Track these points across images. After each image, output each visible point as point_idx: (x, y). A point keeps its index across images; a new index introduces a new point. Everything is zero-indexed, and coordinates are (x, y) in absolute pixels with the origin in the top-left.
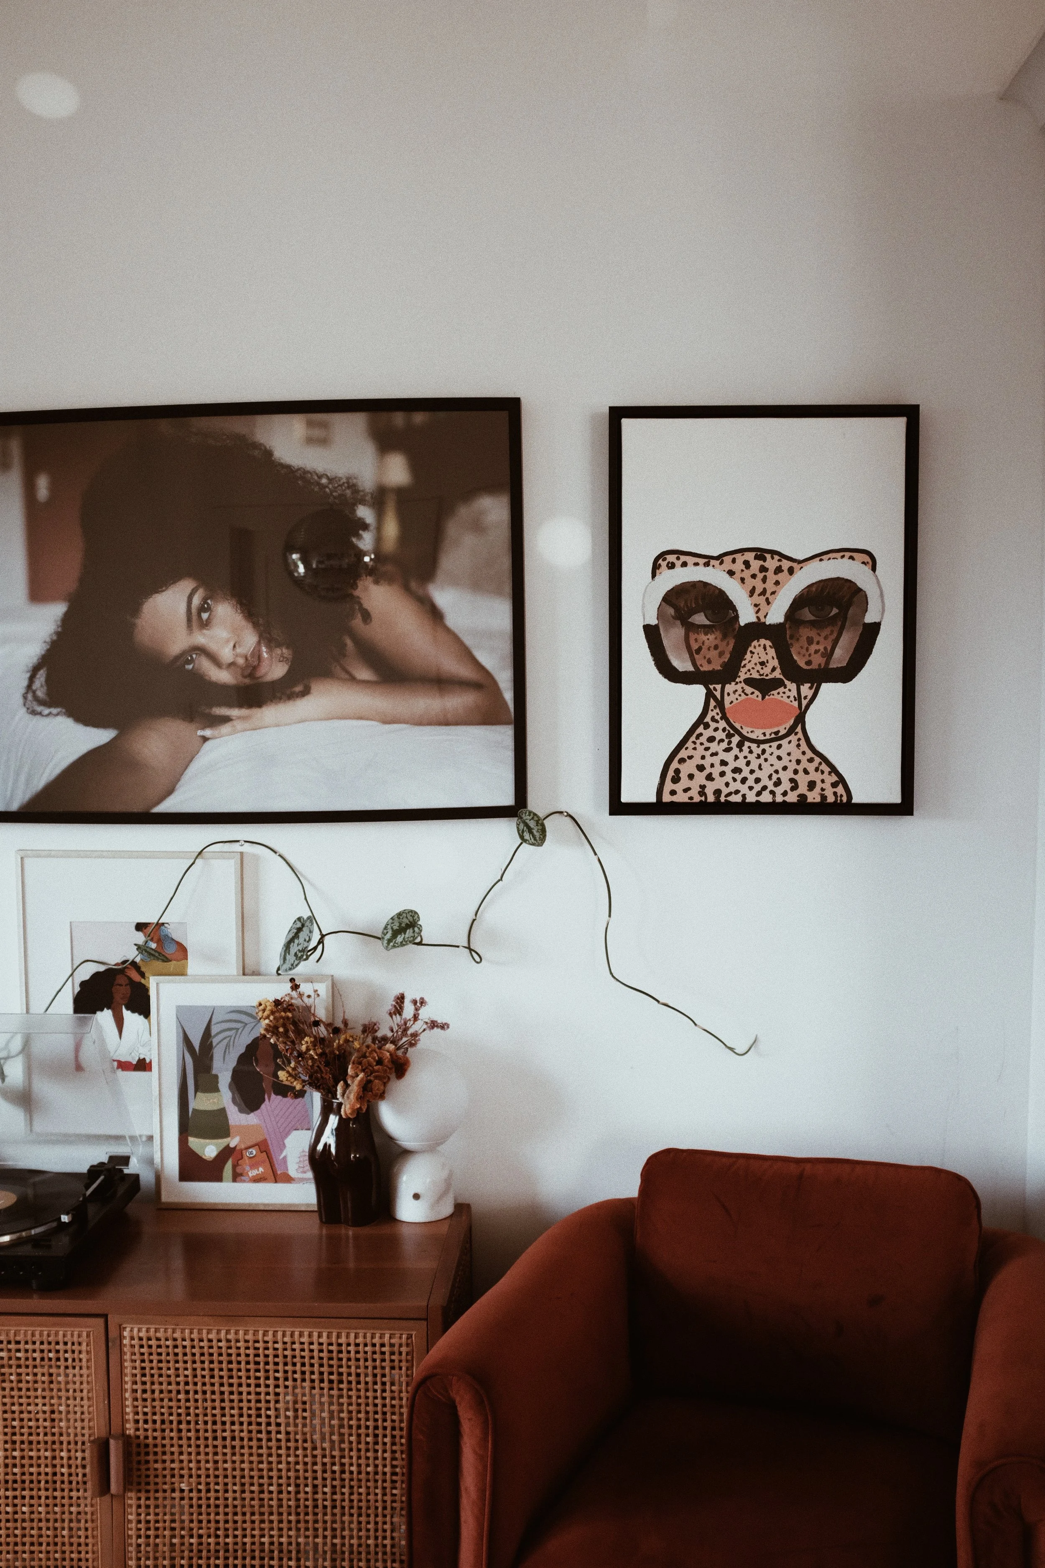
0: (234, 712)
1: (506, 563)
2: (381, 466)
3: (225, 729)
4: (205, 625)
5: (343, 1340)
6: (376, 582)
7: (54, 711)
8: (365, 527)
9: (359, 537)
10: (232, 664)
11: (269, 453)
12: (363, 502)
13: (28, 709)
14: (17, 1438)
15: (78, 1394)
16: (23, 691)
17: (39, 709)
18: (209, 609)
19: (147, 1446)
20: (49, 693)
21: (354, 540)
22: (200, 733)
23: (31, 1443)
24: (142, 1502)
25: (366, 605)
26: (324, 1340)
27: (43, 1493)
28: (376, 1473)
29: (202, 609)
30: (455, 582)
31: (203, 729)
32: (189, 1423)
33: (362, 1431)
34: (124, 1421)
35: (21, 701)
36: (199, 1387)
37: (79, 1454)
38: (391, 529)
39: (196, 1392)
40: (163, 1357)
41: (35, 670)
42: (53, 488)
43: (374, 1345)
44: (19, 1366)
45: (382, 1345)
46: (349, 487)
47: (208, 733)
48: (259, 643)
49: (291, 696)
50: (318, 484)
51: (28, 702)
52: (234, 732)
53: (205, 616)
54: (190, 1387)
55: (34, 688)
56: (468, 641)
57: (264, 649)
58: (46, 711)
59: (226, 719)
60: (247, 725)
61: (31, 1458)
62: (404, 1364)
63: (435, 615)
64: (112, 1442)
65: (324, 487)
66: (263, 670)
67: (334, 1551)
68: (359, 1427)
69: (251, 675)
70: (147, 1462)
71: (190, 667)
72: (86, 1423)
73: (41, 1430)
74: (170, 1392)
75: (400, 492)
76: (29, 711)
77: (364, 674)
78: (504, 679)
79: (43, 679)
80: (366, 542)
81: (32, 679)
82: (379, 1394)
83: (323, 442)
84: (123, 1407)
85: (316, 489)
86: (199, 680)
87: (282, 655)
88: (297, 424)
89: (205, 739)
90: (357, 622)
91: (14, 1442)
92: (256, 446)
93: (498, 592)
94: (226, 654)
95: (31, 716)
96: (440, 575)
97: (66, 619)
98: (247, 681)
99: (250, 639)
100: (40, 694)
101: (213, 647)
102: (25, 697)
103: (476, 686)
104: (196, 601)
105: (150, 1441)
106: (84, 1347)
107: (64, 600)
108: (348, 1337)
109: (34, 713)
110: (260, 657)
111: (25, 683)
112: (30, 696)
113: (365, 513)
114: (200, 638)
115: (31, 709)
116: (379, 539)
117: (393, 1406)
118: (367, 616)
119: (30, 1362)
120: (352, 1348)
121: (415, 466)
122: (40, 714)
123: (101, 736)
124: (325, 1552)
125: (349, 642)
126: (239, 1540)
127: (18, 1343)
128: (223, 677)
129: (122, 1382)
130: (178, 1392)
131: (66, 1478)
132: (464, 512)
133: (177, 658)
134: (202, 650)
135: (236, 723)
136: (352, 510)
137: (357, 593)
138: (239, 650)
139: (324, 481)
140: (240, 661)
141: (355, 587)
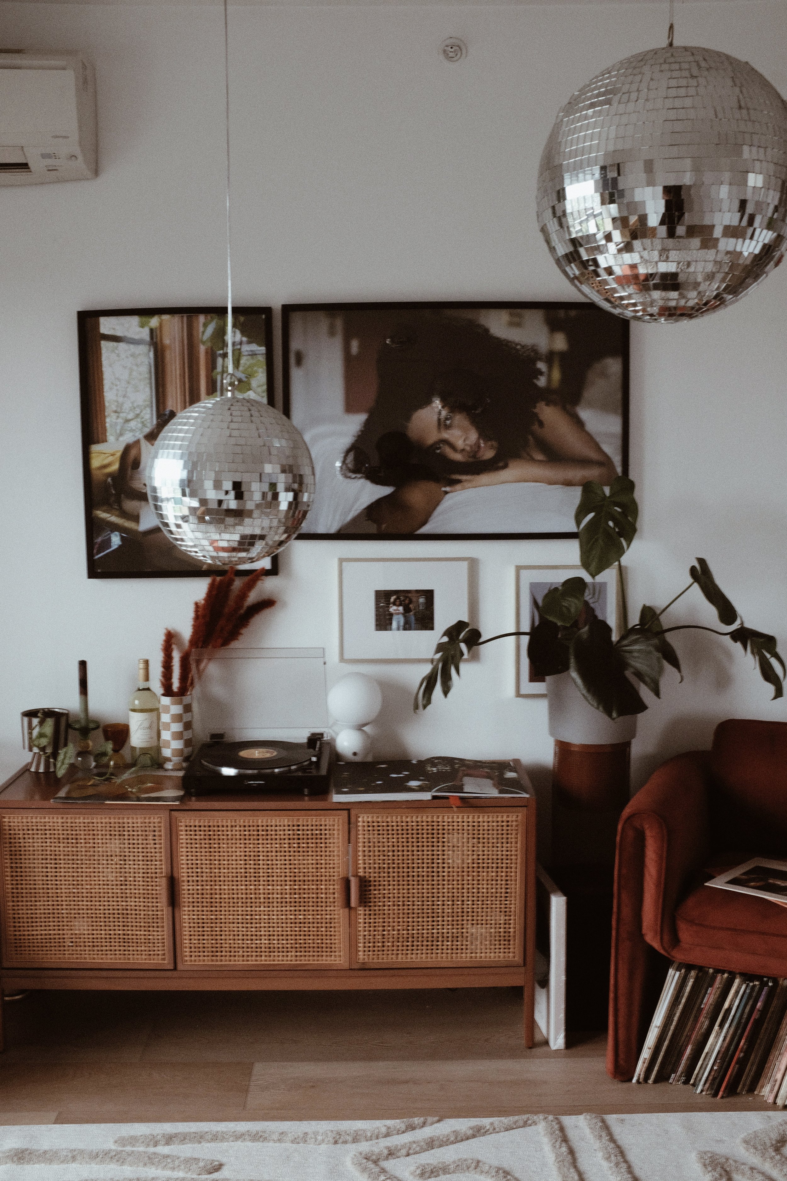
0: (463, 477)
1: (619, 396)
2: (551, 340)
3: (458, 487)
4: (448, 427)
6: (547, 405)
7: (359, 476)
8: (541, 373)
9: (538, 379)
10: (463, 450)
11: (487, 330)
12: (540, 359)
17: (350, 474)
18: (450, 419)
20: (356, 465)
21: (535, 381)
22: (443, 489)
25: (541, 418)
29: (447, 419)
30: (591, 405)
31: (445, 487)
38: (556, 375)
41: (348, 452)
42: (360, 347)
46: (532, 351)
47: (448, 489)
48: (479, 438)
49: (497, 469)
50: (515, 349)
51: (343, 471)
52: (464, 488)
53: (448, 422)
55: (347, 462)
57: (482, 442)
58: (354, 476)
59: (459, 481)
60: (469, 485)
63: (580, 424)
65: (518, 350)
66: (481, 454)
69: (474, 456)
71: (438, 451)
75: (562, 355)
77: (540, 457)
78: (617, 460)
79: (352, 457)
80: (542, 382)
81: (345, 458)
83: (518, 325)
85: (515, 351)
86: (444, 458)
87: (492, 446)
88: (504, 316)
89: (446, 493)
90: (536, 427)
92: (480, 326)
93: (615, 412)
94: (460, 444)
96: (583, 401)
97: (367, 424)
98: (471, 460)
99: (473, 436)
100: (350, 466)
101: (452, 440)
102: (341, 468)
103: (600, 464)
104: (444, 414)
107: (365, 411)
109: (346, 477)
110: (479, 447)
112: (344, 467)
113: (541, 366)
114: (445, 435)
115: (344, 475)
116: (549, 380)
118: (541, 424)
121: (571, 340)
122: (351, 478)
123: (386, 491)
125: (530, 437)
128: (458, 457)
132: (598, 367)
133: (432, 446)
134: (446, 442)
135: (465, 484)
136: (534, 364)
137: (536, 411)
138: (467, 442)
139: (519, 347)
140: (468, 448)
141: (535, 407)
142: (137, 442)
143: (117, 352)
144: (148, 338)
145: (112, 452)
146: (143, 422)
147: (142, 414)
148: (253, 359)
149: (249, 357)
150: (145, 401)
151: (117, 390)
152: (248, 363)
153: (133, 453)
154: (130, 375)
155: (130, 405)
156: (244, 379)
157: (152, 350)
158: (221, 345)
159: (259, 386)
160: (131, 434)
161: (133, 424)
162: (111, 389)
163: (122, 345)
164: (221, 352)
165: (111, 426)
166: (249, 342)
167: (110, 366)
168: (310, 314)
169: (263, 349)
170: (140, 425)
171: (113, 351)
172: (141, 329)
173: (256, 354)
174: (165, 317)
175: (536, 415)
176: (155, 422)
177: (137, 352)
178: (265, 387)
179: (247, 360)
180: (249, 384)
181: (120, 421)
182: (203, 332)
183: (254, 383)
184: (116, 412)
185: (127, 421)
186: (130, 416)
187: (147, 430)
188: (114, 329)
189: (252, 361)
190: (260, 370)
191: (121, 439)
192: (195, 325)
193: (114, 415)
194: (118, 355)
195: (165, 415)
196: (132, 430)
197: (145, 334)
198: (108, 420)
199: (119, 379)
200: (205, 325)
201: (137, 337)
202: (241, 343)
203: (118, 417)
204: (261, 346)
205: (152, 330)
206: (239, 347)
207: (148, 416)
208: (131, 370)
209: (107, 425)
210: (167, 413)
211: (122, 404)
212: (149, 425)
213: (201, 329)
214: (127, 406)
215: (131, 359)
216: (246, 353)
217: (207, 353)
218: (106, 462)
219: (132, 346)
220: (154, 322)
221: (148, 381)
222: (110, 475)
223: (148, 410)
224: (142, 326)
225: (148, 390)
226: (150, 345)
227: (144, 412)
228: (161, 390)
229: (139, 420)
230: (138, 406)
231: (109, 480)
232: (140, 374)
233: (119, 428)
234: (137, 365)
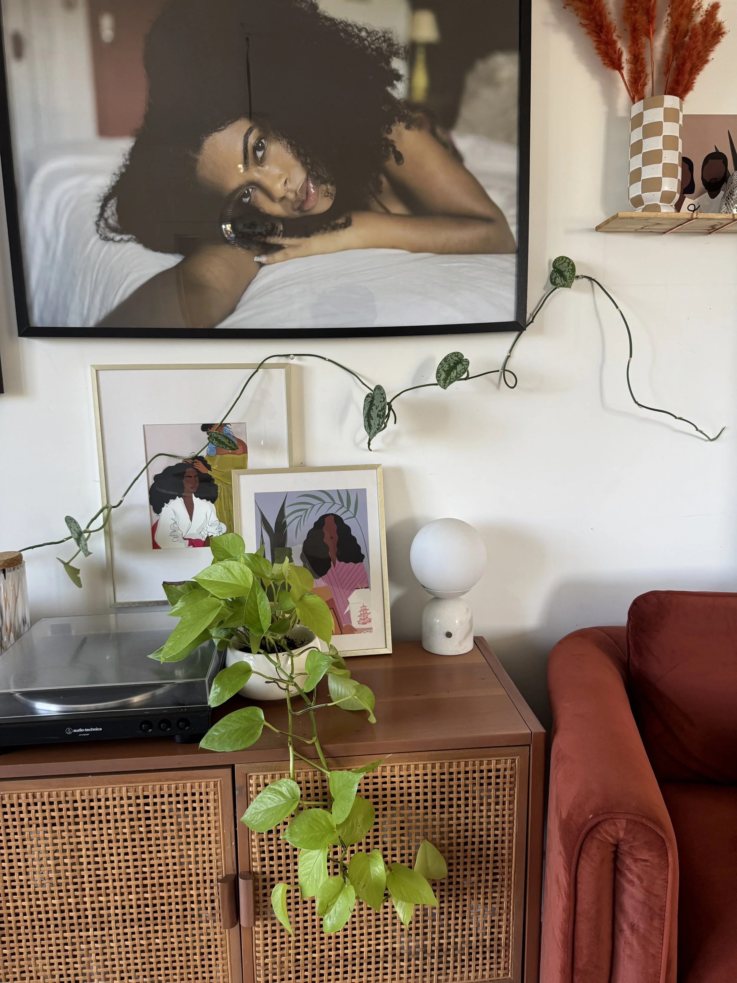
0: (287, 241)
1: (514, 115)
2: (412, 24)
3: (278, 255)
4: (260, 162)
6: (407, 127)
7: (125, 237)
8: (398, 77)
9: (393, 86)
10: (283, 198)
11: (314, 6)
12: (396, 54)
13: (101, 235)
16: (96, 219)
17: (111, 235)
18: (263, 148)
20: (120, 220)
21: (389, 89)
22: (256, 259)
25: (398, 149)
29: (256, 148)
30: (473, 129)
31: (259, 255)
35: (94, 227)
38: (421, 80)
41: (106, 200)
42: (117, 30)
46: (385, 41)
47: (263, 259)
48: (307, 180)
49: (335, 228)
50: (358, 37)
51: (101, 229)
52: (285, 259)
53: (260, 154)
55: (106, 215)
57: (311, 185)
58: (118, 238)
59: (280, 247)
60: (295, 253)
65: (362, 40)
66: (310, 205)
69: (300, 209)
71: (247, 199)
75: (429, 47)
76: (102, 237)
77: (397, 208)
78: (510, 214)
79: (114, 208)
80: (399, 91)
81: (103, 208)
85: (357, 41)
86: (255, 212)
87: (327, 191)
89: (261, 265)
90: (391, 163)
94: (278, 189)
95: (103, 241)
96: (460, 123)
97: (134, 153)
98: (297, 214)
99: (299, 176)
100: (111, 222)
101: (267, 182)
102: (98, 225)
103: (486, 220)
104: (252, 140)
107: (132, 135)
109: (106, 239)
110: (308, 193)
111: (98, 211)
112: (102, 224)
113: (398, 64)
114: (256, 174)
115: (103, 236)
116: (410, 89)
118: (399, 158)
121: (442, 24)
122: (113, 240)
123: (168, 261)
125: (384, 180)
128: (276, 209)
132: (481, 68)
133: (236, 191)
134: (257, 185)
135: (287, 252)
136: (388, 63)
137: (390, 136)
138: (289, 186)
140: (291, 196)
141: (389, 131)
175: (391, 143)
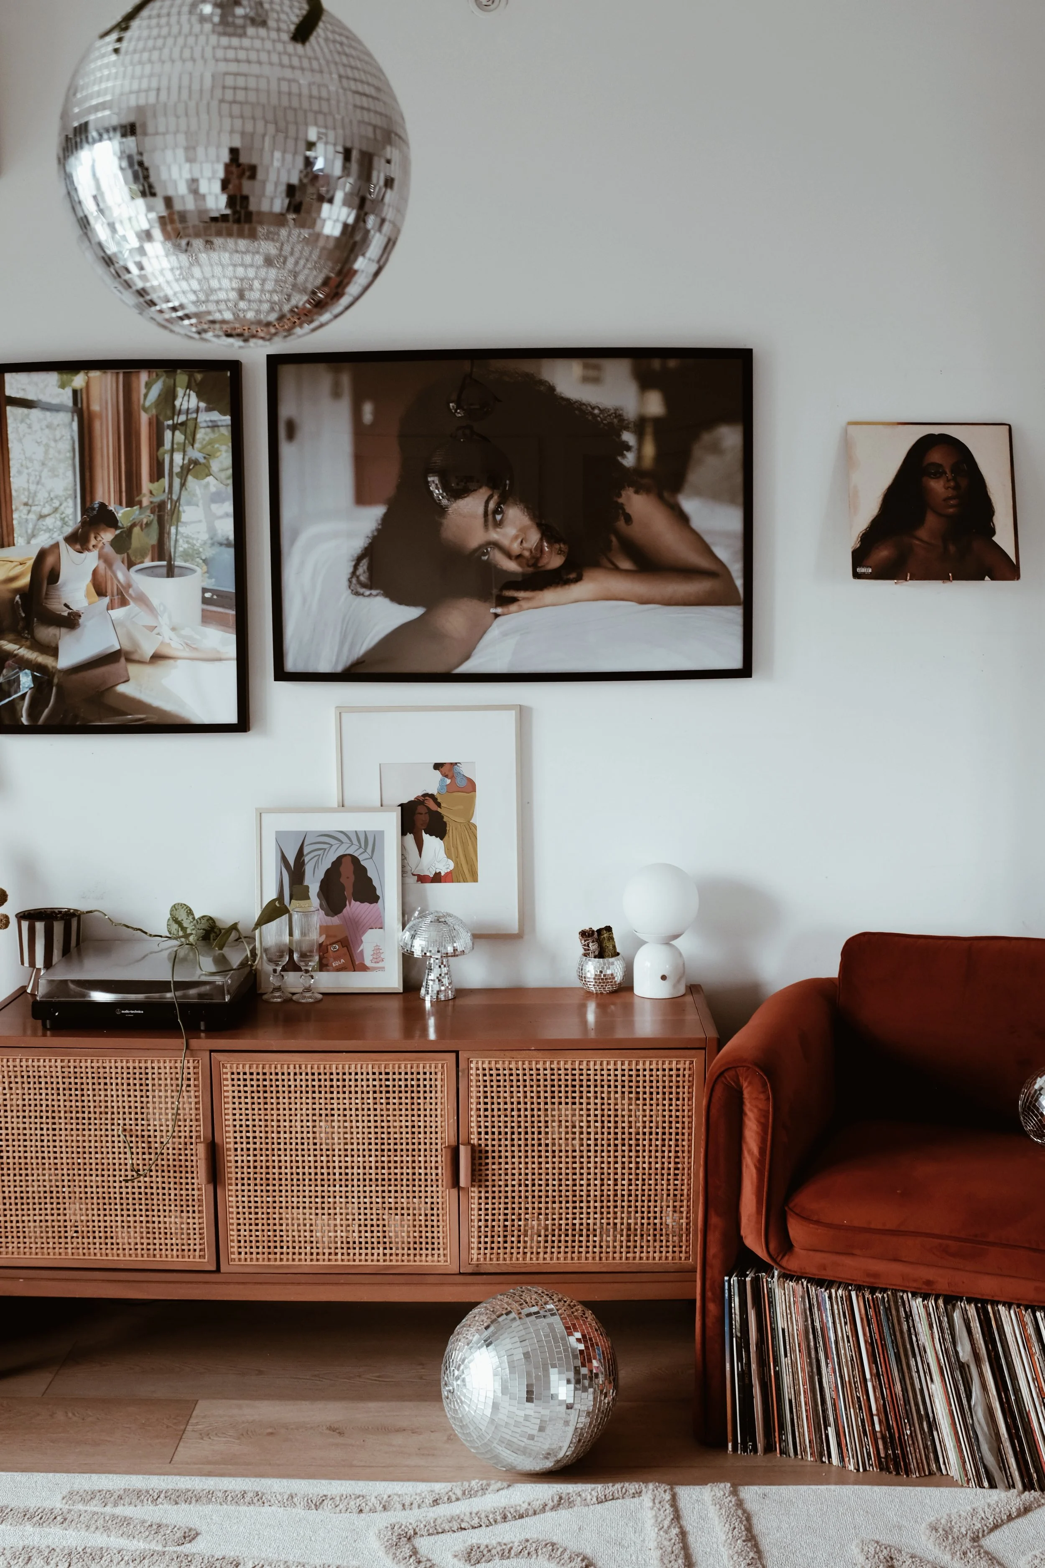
0: (521, 594)
1: (739, 479)
2: (642, 401)
3: (513, 607)
4: (498, 524)
5: (640, 1067)
6: (637, 492)
7: (374, 592)
8: (628, 448)
9: (624, 456)
10: (520, 556)
11: (552, 389)
12: (627, 428)
13: (353, 590)
14: (385, 1147)
15: (433, 1112)
16: (351, 577)
17: (362, 590)
18: (502, 512)
19: (487, 1152)
20: (371, 578)
21: (619, 458)
22: (493, 610)
23: (396, 1150)
24: (483, 1195)
25: (628, 510)
26: (626, 1067)
27: (405, 1188)
28: (663, 1169)
29: (496, 512)
30: (698, 493)
31: (496, 607)
32: (520, 1133)
33: (653, 1136)
34: (469, 1133)
35: (347, 584)
36: (528, 1106)
37: (433, 1159)
38: (649, 450)
39: (526, 1110)
40: (501, 1083)
41: (359, 560)
42: (377, 413)
43: (664, 1070)
44: (388, 1092)
45: (671, 1070)
46: (615, 417)
47: (499, 610)
48: (541, 540)
49: (566, 582)
50: (592, 413)
51: (354, 585)
52: (521, 609)
53: (499, 517)
54: (522, 1106)
55: (358, 573)
56: (708, 539)
57: (545, 544)
58: (367, 592)
59: (514, 600)
60: (530, 604)
61: (396, 1162)
62: (686, 1084)
63: (682, 518)
64: (462, 1148)
65: (596, 416)
66: (544, 561)
67: (629, 1229)
68: (651, 1133)
69: (535, 565)
70: (487, 1164)
71: (486, 558)
72: (439, 1135)
73: (404, 1141)
74: (506, 1110)
75: (657, 421)
76: (354, 592)
77: (626, 565)
79: (365, 567)
80: (629, 460)
81: (356, 567)
82: (667, 1108)
83: (597, 380)
84: (469, 1122)
85: (590, 418)
86: (492, 568)
87: (560, 549)
88: (575, 368)
89: (497, 616)
90: (621, 524)
91: (383, 1150)
92: (542, 383)
93: (732, 501)
94: (515, 548)
96: (687, 487)
97: (386, 519)
98: (530, 570)
99: (534, 537)
100: (363, 578)
101: (505, 542)
102: (350, 581)
103: (713, 575)
104: (492, 505)
105: (489, 1148)
106: (439, 1076)
108: (644, 1064)
109: (357, 594)
110: (542, 551)
111: (351, 570)
112: (354, 580)
113: (628, 437)
114: (494, 535)
116: (639, 458)
117: (677, 1117)
118: (628, 519)
119: (397, 1089)
120: (647, 1073)
121: (668, 401)
122: (363, 595)
123: (412, 613)
124: (622, 1230)
125: (614, 539)
126: (556, 1222)
127: (387, 1074)
128: (512, 566)
129: (468, 1103)
130: (512, 1110)
131: (423, 1177)
132: (707, 438)
133: (476, 550)
134: (496, 545)
135: (522, 603)
136: (619, 436)
137: (621, 500)
138: (525, 545)
139: (596, 411)
140: (527, 554)
141: (620, 496)
142: (56, 546)
143: (28, 421)
144: (70, 403)
145: (20, 559)
146: (62, 519)
147: (62, 508)
148: (213, 432)
149: (208, 430)
150: (66, 489)
151: (29, 474)
152: (207, 438)
153: (50, 561)
154: (46, 452)
155: (46, 495)
156: (202, 460)
157: (76, 418)
158: (169, 413)
159: (222, 470)
160: (47, 535)
161: (49, 522)
162: (20, 472)
163: (35, 413)
164: (170, 422)
165: (19, 523)
166: (208, 409)
167: (20, 441)
168: (306, 368)
169: (227, 419)
170: (59, 523)
171: (22, 421)
172: (61, 390)
173: (218, 426)
174: (95, 374)
175: (621, 507)
176: (79, 519)
177: (56, 423)
178: (230, 471)
179: (206, 434)
180: (207, 467)
181: (32, 517)
182: (146, 396)
183: (215, 466)
184: (26, 504)
185: (42, 517)
186: (46, 511)
187: (68, 530)
188: (23, 390)
189: (212, 436)
190: (224, 448)
191: (33, 542)
192: (134, 385)
193: (25, 510)
194: (30, 427)
195: (93, 509)
196: (49, 530)
197: (66, 396)
198: (15, 516)
199: (31, 460)
200: (148, 386)
201: (55, 401)
202: (197, 410)
203: (29, 512)
204: (225, 415)
205: (75, 392)
206: (194, 415)
207: (69, 511)
208: (47, 446)
209: (15, 522)
210: (96, 506)
211: (35, 493)
212: (71, 523)
213: (143, 390)
214: (42, 495)
215: (47, 431)
216: (204, 425)
217: (150, 423)
218: (12, 573)
219: (48, 414)
220: (79, 380)
221: (70, 462)
222: (17, 591)
223: (70, 502)
224: (62, 386)
225: (70, 474)
226: (73, 413)
227: (65, 504)
228: (87, 474)
229: (58, 515)
230: (57, 497)
231: (17, 598)
232: (59, 452)
233: (30, 526)
234: (55, 441)
